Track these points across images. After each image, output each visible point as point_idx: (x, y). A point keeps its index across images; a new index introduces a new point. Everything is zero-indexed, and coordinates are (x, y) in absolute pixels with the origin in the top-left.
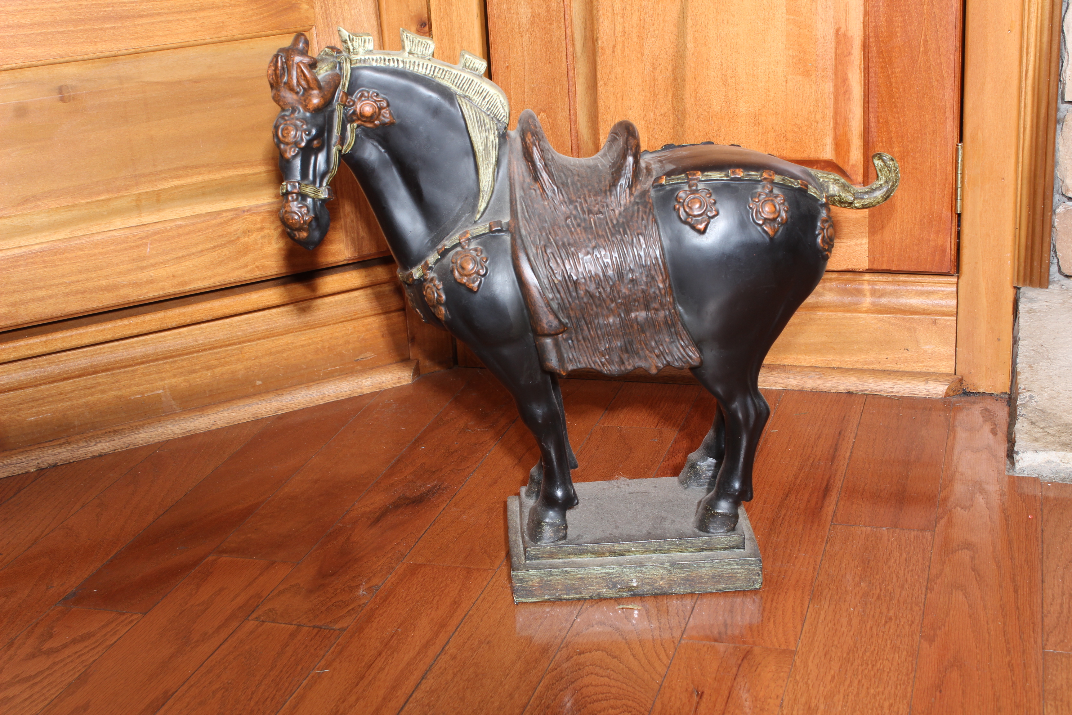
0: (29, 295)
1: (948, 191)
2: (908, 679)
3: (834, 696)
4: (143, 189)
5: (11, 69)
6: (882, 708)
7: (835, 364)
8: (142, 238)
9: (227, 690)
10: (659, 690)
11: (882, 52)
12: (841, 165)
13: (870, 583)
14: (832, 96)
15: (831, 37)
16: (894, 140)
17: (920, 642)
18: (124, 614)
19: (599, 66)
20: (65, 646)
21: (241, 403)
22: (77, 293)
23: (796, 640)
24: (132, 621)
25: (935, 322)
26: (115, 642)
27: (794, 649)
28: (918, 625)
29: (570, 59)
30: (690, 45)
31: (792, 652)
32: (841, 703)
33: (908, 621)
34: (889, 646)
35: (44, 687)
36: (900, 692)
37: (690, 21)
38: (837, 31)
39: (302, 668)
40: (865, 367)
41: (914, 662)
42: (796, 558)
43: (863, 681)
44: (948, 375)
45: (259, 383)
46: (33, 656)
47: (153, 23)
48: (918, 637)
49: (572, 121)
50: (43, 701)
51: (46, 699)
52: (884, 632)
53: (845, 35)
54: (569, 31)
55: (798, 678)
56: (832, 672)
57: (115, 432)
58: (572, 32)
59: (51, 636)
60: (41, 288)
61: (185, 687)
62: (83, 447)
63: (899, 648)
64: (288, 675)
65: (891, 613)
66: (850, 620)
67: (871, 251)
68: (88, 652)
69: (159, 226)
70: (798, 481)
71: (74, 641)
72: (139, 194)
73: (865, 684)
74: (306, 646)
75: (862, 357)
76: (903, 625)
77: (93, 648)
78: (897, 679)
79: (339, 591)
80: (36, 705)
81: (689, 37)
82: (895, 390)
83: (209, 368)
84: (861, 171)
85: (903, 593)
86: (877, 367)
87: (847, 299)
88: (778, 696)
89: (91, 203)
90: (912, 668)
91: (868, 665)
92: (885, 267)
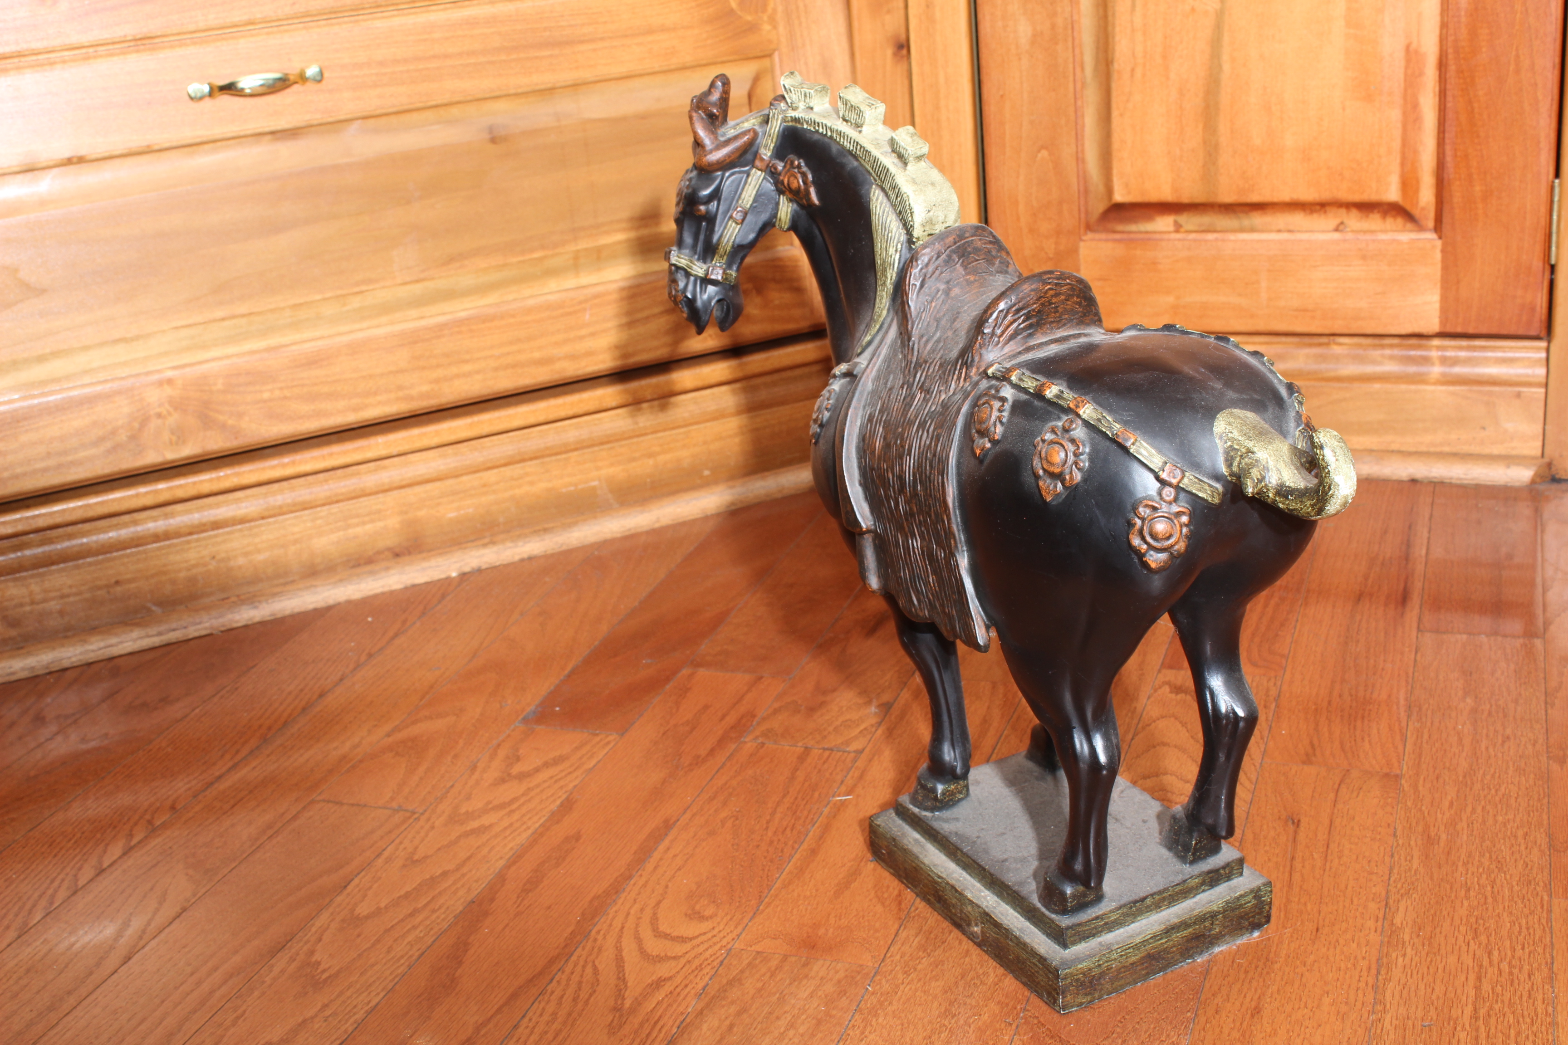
0: (454, 370)
1: (1540, 236)
2: (1541, 805)
3: (1456, 824)
4: (582, 245)
5: (436, 106)
6: (1516, 837)
7: (1394, 447)
8: (581, 303)
9: (737, 819)
10: (1247, 818)
11: (1462, 72)
12: (1408, 207)
13: (1476, 697)
14: (1399, 125)
15: (1400, 55)
16: (1475, 176)
17: (1548, 764)
18: (597, 735)
19: (1114, 94)
20: (537, 770)
21: (687, 496)
22: (507, 367)
23: (1399, 762)
24: (608, 743)
25: (1518, 395)
26: (595, 766)
27: (1398, 772)
28: (1542, 745)
29: (1079, 85)
30: (1226, 67)
31: (1397, 776)
32: (1465, 831)
33: (1530, 740)
34: (1511, 768)
35: (524, 815)
36: (1535, 819)
37: (1226, 39)
38: (1408, 48)
39: (820, 794)
40: (1432, 449)
41: (1546, 786)
42: (1383, 669)
43: (1488, 807)
44: (1533, 458)
45: (706, 473)
46: (503, 781)
47: (594, 50)
48: (1545, 758)
49: (1080, 159)
50: (525, 830)
51: (529, 828)
52: (1503, 753)
53: (1416, 52)
54: (1077, 51)
55: (1409, 804)
56: (1449, 798)
57: (545, 530)
58: (1082, 54)
59: (518, 759)
60: (466, 362)
61: (688, 815)
62: (510, 548)
63: (1524, 770)
64: (804, 802)
65: (1508, 731)
66: (1460, 740)
67: (1444, 310)
68: (566, 776)
69: (600, 289)
70: (1370, 582)
71: (546, 765)
72: (578, 251)
73: (1491, 811)
74: (820, 771)
75: (1428, 438)
76: (1525, 745)
77: (570, 773)
78: (1529, 805)
79: (844, 709)
80: (519, 835)
81: (1225, 57)
82: (1469, 477)
83: (651, 455)
84: (1432, 215)
85: (1519, 708)
86: (1446, 449)
87: (1412, 369)
88: (1389, 825)
89: (523, 262)
90: (1544, 793)
91: (1490, 790)
92: (1459, 330)
